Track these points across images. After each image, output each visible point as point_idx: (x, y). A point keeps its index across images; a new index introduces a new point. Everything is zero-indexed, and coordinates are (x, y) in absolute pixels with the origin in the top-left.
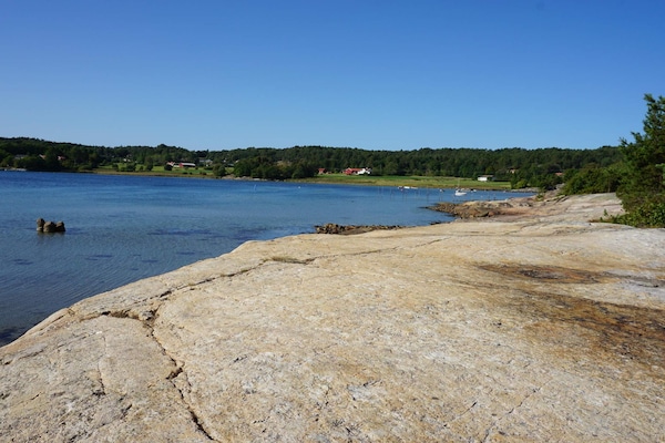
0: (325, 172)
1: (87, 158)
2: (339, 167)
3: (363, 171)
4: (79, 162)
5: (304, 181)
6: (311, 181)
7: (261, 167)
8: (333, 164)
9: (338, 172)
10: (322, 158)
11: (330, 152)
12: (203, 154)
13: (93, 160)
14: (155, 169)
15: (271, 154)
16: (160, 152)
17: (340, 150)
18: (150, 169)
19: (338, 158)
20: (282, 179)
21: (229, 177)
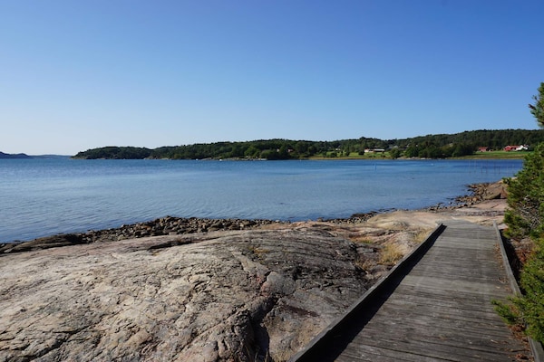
0: (488, 150)
1: (306, 150)
2: (500, 146)
3: (522, 147)
4: (302, 152)
5: (463, 158)
6: (468, 158)
7: (426, 150)
8: (495, 144)
9: (500, 149)
10: (485, 139)
11: (492, 134)
12: (393, 142)
13: (310, 151)
14: (352, 154)
15: (444, 138)
16: (360, 143)
17: (502, 132)
18: (348, 155)
19: (500, 138)
20: (443, 157)
21: (402, 158)
